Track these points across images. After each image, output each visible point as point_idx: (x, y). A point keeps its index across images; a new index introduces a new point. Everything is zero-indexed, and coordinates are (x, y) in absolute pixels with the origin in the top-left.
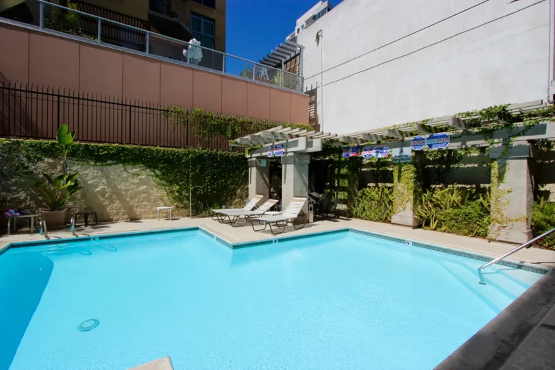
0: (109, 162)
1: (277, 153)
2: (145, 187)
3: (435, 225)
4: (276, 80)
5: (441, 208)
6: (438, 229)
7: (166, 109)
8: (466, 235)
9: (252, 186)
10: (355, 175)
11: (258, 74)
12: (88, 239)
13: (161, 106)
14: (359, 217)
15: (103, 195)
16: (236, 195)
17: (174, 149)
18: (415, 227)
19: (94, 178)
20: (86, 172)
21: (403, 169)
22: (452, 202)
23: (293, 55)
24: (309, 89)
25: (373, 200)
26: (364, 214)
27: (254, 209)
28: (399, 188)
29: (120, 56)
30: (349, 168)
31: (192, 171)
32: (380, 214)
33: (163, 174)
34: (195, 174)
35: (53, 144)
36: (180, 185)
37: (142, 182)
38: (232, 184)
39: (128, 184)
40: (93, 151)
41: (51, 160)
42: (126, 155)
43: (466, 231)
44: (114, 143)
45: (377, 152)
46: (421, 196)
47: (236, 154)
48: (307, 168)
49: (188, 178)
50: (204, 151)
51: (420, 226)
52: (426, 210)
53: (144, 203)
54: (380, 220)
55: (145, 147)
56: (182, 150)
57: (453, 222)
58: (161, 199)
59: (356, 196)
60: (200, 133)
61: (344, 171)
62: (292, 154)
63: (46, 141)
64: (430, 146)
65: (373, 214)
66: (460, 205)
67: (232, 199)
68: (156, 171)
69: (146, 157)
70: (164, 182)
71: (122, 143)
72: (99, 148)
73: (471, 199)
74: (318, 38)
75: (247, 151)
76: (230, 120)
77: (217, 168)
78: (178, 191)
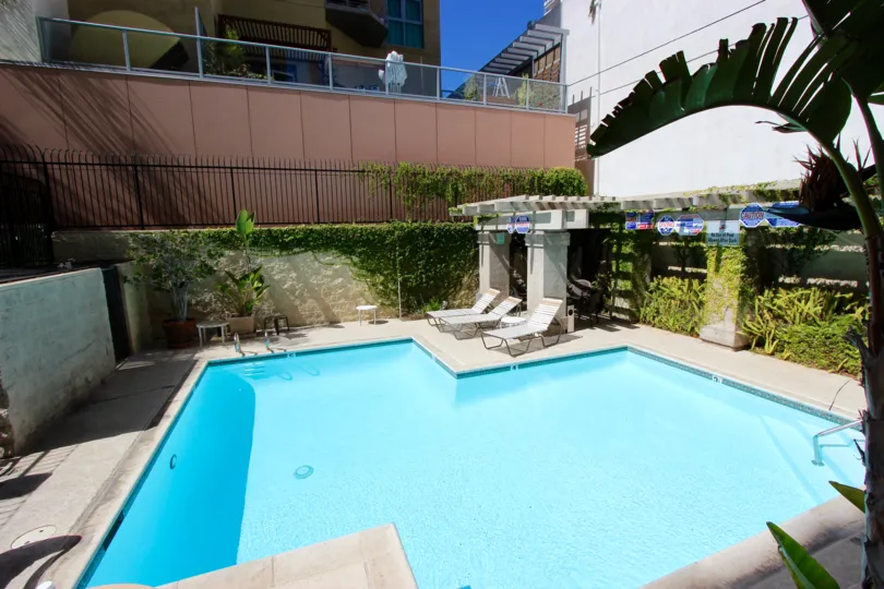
0: (296, 250)
1: (520, 230)
2: (340, 280)
3: (772, 348)
4: (521, 95)
5: (786, 322)
6: (778, 354)
7: (361, 169)
8: (824, 368)
9: (484, 271)
10: (646, 256)
11: (491, 90)
12: (283, 356)
13: (354, 166)
14: (649, 323)
15: (293, 293)
16: (461, 285)
17: (374, 225)
18: (737, 349)
19: (281, 271)
20: (272, 265)
21: (723, 257)
22: (804, 314)
23: (549, 45)
24: (577, 100)
25: (673, 298)
26: (657, 319)
27: (486, 311)
28: (716, 286)
29: (296, 97)
30: (634, 247)
31: (400, 255)
32: (683, 321)
33: (362, 262)
34: (404, 259)
35: (232, 233)
36: (384, 275)
37: (337, 274)
38: (455, 269)
39: (320, 277)
40: (277, 237)
41: (232, 253)
42: (315, 240)
43: (824, 362)
44: (300, 223)
45: (682, 225)
46: (752, 298)
47: (461, 225)
48: (565, 252)
49: (394, 265)
50: (415, 225)
51: (747, 347)
52: (759, 323)
53: (342, 301)
54: (682, 330)
55: (337, 226)
56: (385, 226)
57: (804, 345)
58: (362, 295)
59: (647, 288)
60: (408, 198)
61: (627, 250)
62: (542, 233)
63: (224, 229)
64: (773, 222)
65: (671, 322)
66: (817, 319)
67: (457, 292)
68: (354, 257)
69: (339, 241)
70: (364, 272)
71: (309, 223)
72: (283, 233)
73: (838, 311)
74: (593, 9)
75: (476, 221)
76: (450, 174)
77: (433, 248)
78: (382, 284)
